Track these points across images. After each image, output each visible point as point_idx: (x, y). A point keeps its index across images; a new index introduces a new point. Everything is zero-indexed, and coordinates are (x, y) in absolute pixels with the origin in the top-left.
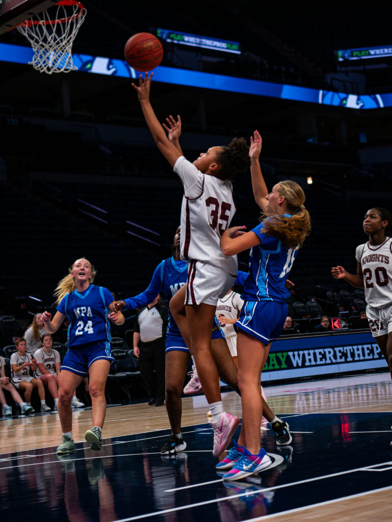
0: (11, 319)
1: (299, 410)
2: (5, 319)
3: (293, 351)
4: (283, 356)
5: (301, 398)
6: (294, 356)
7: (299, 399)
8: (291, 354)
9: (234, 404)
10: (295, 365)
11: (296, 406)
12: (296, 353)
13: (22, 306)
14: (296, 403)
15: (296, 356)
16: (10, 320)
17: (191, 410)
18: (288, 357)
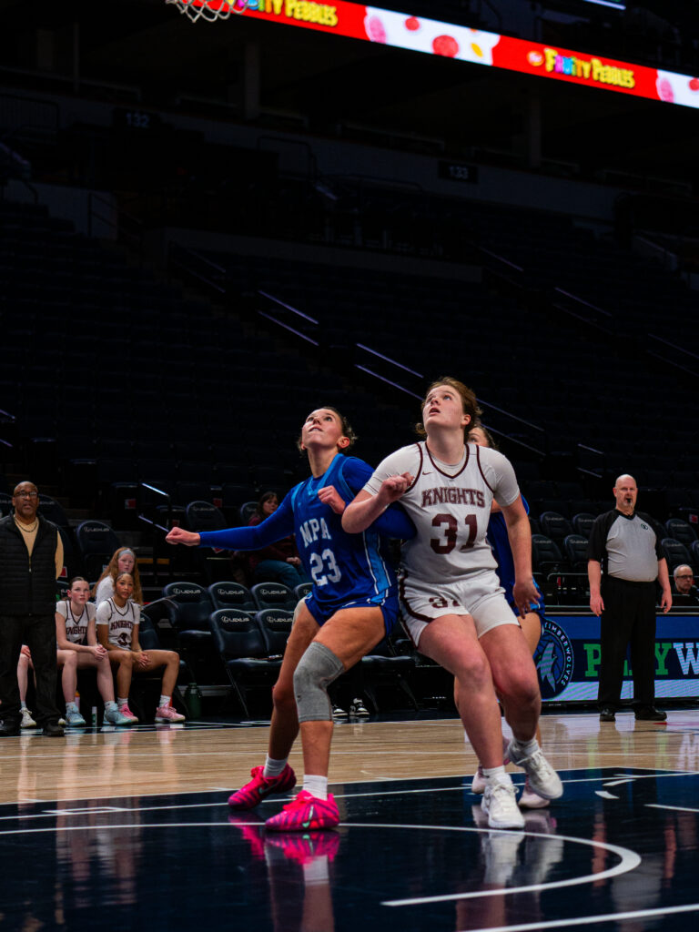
0: (103, 527)
1: (686, 764)
2: (89, 526)
3: (684, 641)
4: (661, 651)
5: (692, 741)
6: (685, 651)
7: (689, 742)
8: (678, 647)
9: (549, 741)
10: (686, 672)
11: (682, 756)
12: (690, 646)
13: (127, 503)
14: (682, 749)
15: (690, 653)
16: (101, 530)
17: (459, 745)
18: (673, 652)
